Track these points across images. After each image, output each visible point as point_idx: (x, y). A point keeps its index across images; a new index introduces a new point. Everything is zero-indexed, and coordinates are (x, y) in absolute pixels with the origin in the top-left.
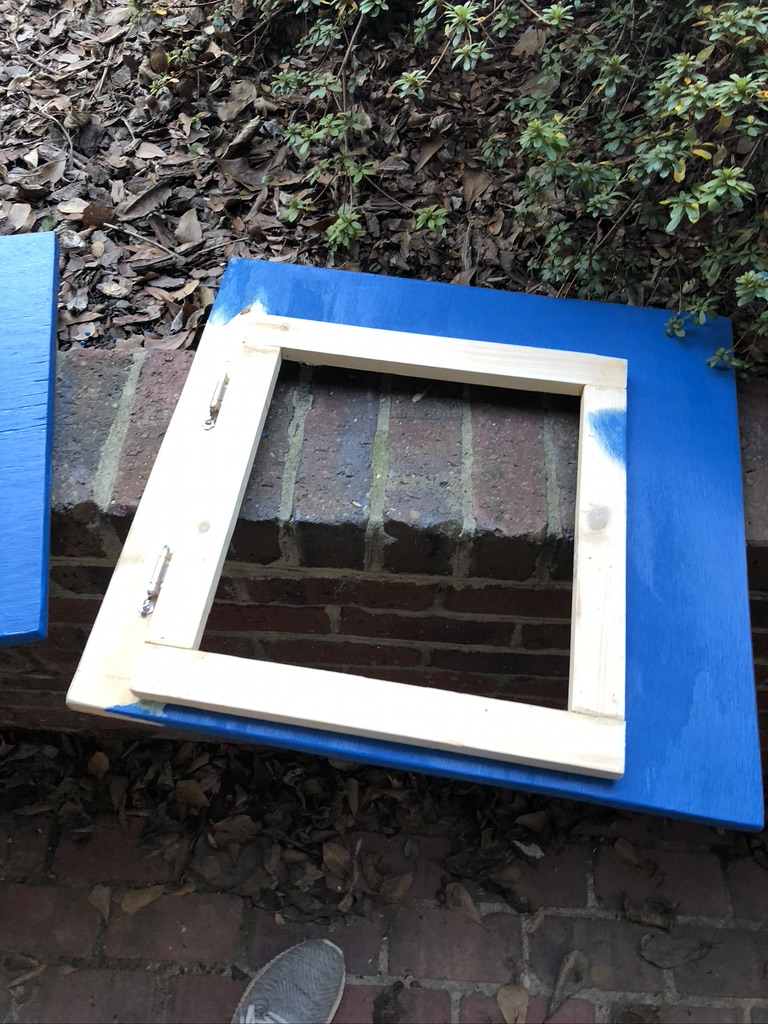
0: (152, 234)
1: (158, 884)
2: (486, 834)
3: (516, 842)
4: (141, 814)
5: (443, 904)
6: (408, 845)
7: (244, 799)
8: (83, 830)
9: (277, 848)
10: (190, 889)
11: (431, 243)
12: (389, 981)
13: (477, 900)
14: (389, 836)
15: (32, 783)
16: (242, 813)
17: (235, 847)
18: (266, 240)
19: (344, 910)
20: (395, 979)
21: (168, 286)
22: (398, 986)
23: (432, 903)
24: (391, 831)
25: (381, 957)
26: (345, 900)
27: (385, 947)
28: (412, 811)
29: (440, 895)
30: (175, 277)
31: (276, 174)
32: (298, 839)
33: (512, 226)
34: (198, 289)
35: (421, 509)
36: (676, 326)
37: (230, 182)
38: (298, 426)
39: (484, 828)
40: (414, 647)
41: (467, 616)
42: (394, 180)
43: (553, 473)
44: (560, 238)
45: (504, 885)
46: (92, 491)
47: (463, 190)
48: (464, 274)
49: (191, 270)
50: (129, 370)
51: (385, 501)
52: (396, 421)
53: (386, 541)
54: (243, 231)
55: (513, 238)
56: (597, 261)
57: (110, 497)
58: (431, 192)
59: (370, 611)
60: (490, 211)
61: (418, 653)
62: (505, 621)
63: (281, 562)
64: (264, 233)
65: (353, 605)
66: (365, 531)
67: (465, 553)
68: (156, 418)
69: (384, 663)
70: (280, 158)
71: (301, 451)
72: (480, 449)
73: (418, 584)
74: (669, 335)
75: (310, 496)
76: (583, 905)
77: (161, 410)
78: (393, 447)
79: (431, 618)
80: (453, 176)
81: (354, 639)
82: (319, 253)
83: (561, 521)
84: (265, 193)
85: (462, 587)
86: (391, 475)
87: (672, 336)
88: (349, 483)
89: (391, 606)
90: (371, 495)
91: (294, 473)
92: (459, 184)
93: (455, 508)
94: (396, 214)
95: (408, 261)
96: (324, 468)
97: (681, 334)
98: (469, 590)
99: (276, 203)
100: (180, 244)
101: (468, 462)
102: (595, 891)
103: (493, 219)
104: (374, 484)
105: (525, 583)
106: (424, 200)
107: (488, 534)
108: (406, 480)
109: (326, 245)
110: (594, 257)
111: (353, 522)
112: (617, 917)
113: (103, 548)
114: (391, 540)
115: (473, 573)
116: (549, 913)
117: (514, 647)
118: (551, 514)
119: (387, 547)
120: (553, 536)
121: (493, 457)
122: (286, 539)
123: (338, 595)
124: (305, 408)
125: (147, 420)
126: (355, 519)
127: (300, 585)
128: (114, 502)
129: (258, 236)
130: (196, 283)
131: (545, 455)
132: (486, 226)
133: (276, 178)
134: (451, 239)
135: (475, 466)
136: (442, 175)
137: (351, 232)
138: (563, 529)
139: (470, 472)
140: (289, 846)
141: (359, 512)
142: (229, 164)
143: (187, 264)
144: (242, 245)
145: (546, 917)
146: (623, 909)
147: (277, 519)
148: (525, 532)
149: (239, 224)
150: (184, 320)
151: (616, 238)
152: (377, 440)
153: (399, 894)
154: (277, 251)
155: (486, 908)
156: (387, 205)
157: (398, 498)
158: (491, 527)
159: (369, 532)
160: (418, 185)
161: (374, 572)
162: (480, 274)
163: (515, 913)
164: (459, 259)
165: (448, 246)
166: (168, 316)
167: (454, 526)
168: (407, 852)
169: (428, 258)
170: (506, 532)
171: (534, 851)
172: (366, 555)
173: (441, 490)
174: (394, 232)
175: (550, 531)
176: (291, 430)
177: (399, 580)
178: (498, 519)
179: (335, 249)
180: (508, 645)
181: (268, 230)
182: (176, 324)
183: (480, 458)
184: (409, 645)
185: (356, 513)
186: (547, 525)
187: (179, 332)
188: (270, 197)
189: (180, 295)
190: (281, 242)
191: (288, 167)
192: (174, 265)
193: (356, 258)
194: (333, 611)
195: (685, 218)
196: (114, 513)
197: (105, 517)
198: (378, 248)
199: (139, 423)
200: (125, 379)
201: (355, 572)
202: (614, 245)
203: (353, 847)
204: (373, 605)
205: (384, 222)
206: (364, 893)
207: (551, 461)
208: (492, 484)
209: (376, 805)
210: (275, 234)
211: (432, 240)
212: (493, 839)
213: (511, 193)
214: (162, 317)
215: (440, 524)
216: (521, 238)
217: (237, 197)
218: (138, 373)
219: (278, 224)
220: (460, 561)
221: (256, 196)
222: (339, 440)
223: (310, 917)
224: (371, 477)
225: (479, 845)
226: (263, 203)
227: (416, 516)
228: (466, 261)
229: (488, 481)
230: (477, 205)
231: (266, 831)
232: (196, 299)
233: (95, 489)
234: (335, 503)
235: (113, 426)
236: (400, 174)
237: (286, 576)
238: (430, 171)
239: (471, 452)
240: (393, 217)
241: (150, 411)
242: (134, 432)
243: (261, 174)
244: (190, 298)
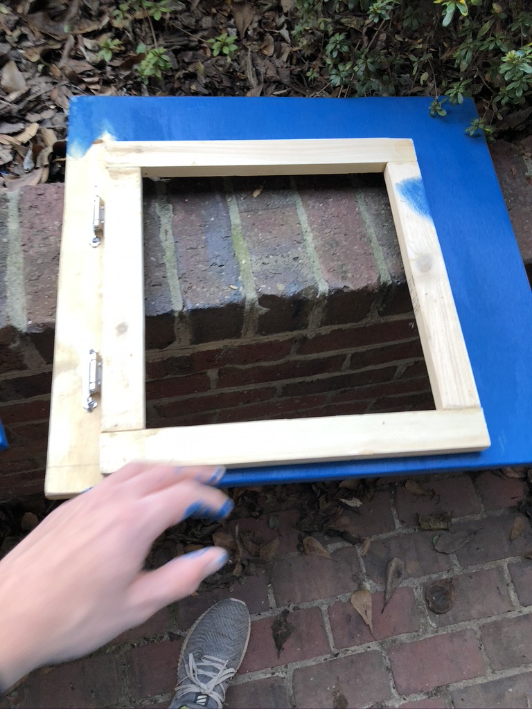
2: (322, 499)
3: (341, 500)
5: (303, 552)
6: (271, 521)
11: (221, 69)
12: (279, 611)
13: (324, 544)
14: (256, 517)
18: (84, 82)
19: (237, 575)
20: (282, 609)
21: (11, 131)
22: (286, 613)
23: (296, 554)
24: (257, 514)
25: (269, 598)
26: (237, 568)
27: (270, 591)
28: (268, 496)
29: (301, 547)
30: (13, 123)
31: (75, 24)
32: (194, 536)
33: (281, 47)
34: (39, 131)
35: (284, 282)
36: (438, 108)
37: (38, 34)
38: (166, 231)
39: (320, 496)
40: (272, 386)
41: (314, 356)
42: (176, 19)
43: (374, 235)
44: (338, 46)
45: (341, 530)
46: (8, 317)
47: (235, 22)
48: (253, 91)
49: (25, 115)
50: (7, 207)
51: (255, 281)
52: (245, 214)
53: (260, 312)
54: (61, 77)
55: (285, 57)
56: (372, 63)
57: (25, 318)
58: (210, 25)
59: (241, 367)
60: (261, 37)
61: (274, 389)
62: (340, 354)
63: (175, 344)
64: (79, 76)
65: (228, 366)
66: (244, 307)
67: (320, 309)
68: (45, 245)
69: (248, 402)
70: (74, 10)
71: (175, 252)
72: (315, 226)
73: (281, 340)
74: (434, 117)
75: (194, 287)
76: (392, 528)
77: (47, 238)
78: (249, 236)
79: (287, 363)
80: (222, 11)
81: (227, 390)
82: (135, 86)
83: (389, 270)
84: (72, 40)
85: (314, 336)
86: (254, 258)
87: (436, 116)
88: (222, 271)
89: (259, 360)
90: (242, 278)
91: (176, 271)
92: (230, 17)
93: (309, 277)
94: (186, 48)
95: (206, 86)
96: (199, 262)
97: (443, 113)
98: (319, 337)
99: (83, 49)
100: (8, 94)
101: (309, 238)
102: (398, 518)
103: (265, 43)
104: (242, 268)
105: (360, 323)
106: (205, 33)
107: (339, 291)
108: (266, 261)
109: (139, 80)
110: (369, 60)
111: (235, 302)
112: (415, 530)
113: (25, 362)
114: (265, 310)
115: (324, 323)
116: (373, 539)
117: (345, 371)
118: (380, 267)
119: (261, 316)
120: (385, 284)
121: (327, 231)
122: (180, 326)
123: (218, 360)
124: (167, 216)
125: (37, 248)
126: (236, 299)
127: (190, 359)
128: (30, 322)
129: (75, 79)
130: (35, 127)
131: (364, 222)
132: (260, 50)
133: (76, 26)
134: (235, 64)
135: (315, 240)
136: (214, 10)
137: (162, 64)
138: (392, 277)
139: (313, 245)
140: (188, 543)
141: (237, 293)
142: (33, 19)
143: (20, 111)
144: (64, 88)
145: (371, 542)
146: (419, 524)
147: (173, 311)
148: (366, 284)
149: (55, 70)
150: (34, 159)
151: (379, 43)
152: (234, 232)
153: (272, 554)
154: (96, 90)
155: (332, 547)
156: (177, 42)
157: (265, 276)
158: (341, 286)
159: (247, 307)
160: (197, 21)
161: (249, 338)
162: (266, 89)
163: (351, 545)
164: (246, 80)
165: (235, 71)
166: (18, 158)
167: (312, 291)
168: (271, 524)
169: (222, 81)
170: (352, 287)
171: (355, 503)
172: (244, 326)
173: (296, 264)
174: (189, 64)
175: (382, 280)
176: (162, 236)
177: (267, 340)
178: (344, 278)
179: (147, 82)
180: (339, 371)
181: (82, 74)
182: (27, 163)
183: (317, 233)
184: (268, 386)
185: (235, 295)
186: (380, 277)
187: (32, 170)
188: (76, 43)
189: (25, 137)
190: (98, 83)
191: (83, 16)
192: (10, 112)
193: (164, 89)
194: (212, 374)
196: (34, 331)
197: (25, 337)
198: (179, 78)
199: (31, 252)
200: (6, 216)
201: (233, 341)
202: (378, 48)
203: (233, 531)
204: (245, 362)
205: (179, 55)
206: (248, 560)
207: (369, 227)
208: (332, 252)
209: (243, 499)
210: (89, 76)
211: (221, 66)
212: (327, 501)
213: (274, 20)
214: (14, 160)
215: (302, 290)
216: (290, 57)
217: (47, 47)
218: (16, 210)
219: (89, 67)
220: (315, 316)
221: (64, 45)
222: (204, 238)
223: (214, 586)
224: (238, 264)
225: (319, 508)
226: (71, 50)
227: (281, 288)
228: (253, 81)
229: (329, 249)
230: (249, 33)
231: (168, 537)
232: (39, 139)
233: (10, 314)
234: (216, 290)
235: (9, 258)
236: (180, 13)
237: (178, 354)
238: (204, 8)
239: (309, 229)
240: (184, 50)
241: (37, 240)
242: (29, 260)
243: (61, 25)
244: (34, 139)
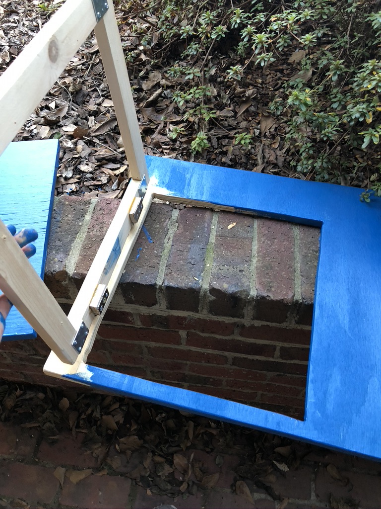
0: (106, 142)
1: (89, 468)
2: (258, 456)
3: (274, 461)
4: (83, 431)
5: (234, 491)
6: (218, 458)
7: (136, 427)
8: (55, 437)
9: (150, 454)
10: (105, 472)
11: (243, 152)
13: (252, 492)
14: (208, 452)
15: (31, 411)
16: (134, 435)
17: (129, 452)
18: (161, 147)
19: (183, 491)
21: (112, 167)
23: (229, 490)
24: (210, 450)
26: (184, 485)
28: (221, 440)
29: (233, 486)
30: (116, 164)
31: (168, 116)
32: (161, 450)
33: (284, 145)
34: (126, 170)
35: (229, 283)
36: (365, 197)
37: (146, 119)
38: (169, 238)
39: (258, 453)
40: (224, 354)
41: (252, 340)
42: (226, 120)
43: (299, 268)
44: (307, 150)
45: (268, 485)
46: (66, 266)
47: (260, 126)
48: (258, 167)
49: (124, 160)
50: (89, 207)
51: (211, 278)
52: (219, 238)
53: (210, 299)
54: (151, 143)
55: (284, 151)
56: (326, 162)
57: (74, 269)
58: (245, 127)
59: (202, 334)
60: (273, 137)
61: (226, 358)
62: (271, 344)
63: (157, 307)
64: (161, 144)
65: (193, 331)
66: (200, 293)
67: (251, 307)
68: (100, 231)
69: (209, 362)
70: (171, 108)
71: (170, 251)
72: (261, 254)
73: (227, 322)
74: (362, 201)
75: (173, 273)
76: (308, 497)
77: (102, 227)
78: (217, 251)
79: (233, 340)
80: (256, 119)
81: (193, 349)
82: (187, 155)
83: (302, 293)
84: (162, 125)
85: (249, 325)
86: (214, 265)
87: (364, 201)
88: (193, 268)
89: (213, 332)
90: (204, 275)
91: (166, 262)
92: (259, 123)
93: (247, 283)
94: (226, 137)
95: (231, 160)
96: (181, 260)
97: (368, 200)
98: (252, 327)
99: (167, 130)
100: (119, 148)
101: (255, 260)
102: (315, 492)
103: (275, 141)
104: (206, 269)
105: (282, 324)
106: (240, 130)
107: (263, 298)
108: (222, 268)
109: (191, 151)
110: (324, 160)
111: (194, 287)
112: (326, 506)
113: (70, 294)
114: (213, 298)
115: (255, 318)
116: (290, 501)
117: (276, 358)
118: (297, 290)
119: (211, 302)
120: (297, 301)
121: (268, 258)
122: (160, 295)
123: (185, 325)
124: (173, 229)
125: (95, 232)
126: (195, 286)
127: (167, 319)
128: (75, 271)
129: (158, 145)
130: (125, 167)
131: (295, 259)
132: (271, 144)
133: (168, 118)
134: (253, 150)
135: (258, 263)
136: (250, 119)
137: (203, 145)
138: (302, 297)
139: (255, 265)
140: (156, 453)
141: (197, 283)
142: (146, 110)
143: (122, 158)
144: (149, 149)
145: (289, 503)
146: (330, 503)
147: (155, 284)
148: (282, 298)
149: (149, 139)
150: (119, 185)
151: (336, 151)
152: (209, 247)
153: (211, 484)
154: (166, 153)
155: (257, 496)
156: (222, 133)
157: (217, 277)
158: (265, 294)
159: (202, 293)
160: (238, 123)
161: (204, 314)
162: (266, 167)
163: (272, 500)
164: (257, 160)
165: (251, 154)
166: (111, 182)
167: (246, 293)
168: (217, 461)
169: (241, 159)
170: (272, 297)
171: (283, 467)
172: (200, 306)
173: (240, 274)
174: (224, 146)
175: (296, 298)
176: (166, 240)
177: (216, 319)
178: (269, 290)
179: (195, 153)
180: (273, 357)
181: (163, 143)
182: (114, 187)
183: (261, 259)
184: (221, 354)
185: (196, 283)
186: (294, 295)
187: (115, 190)
188: (164, 127)
189: (117, 172)
190: (169, 149)
191: (175, 113)
192: (116, 158)
193: (205, 158)
194: (183, 334)
195: (371, 141)
196: (76, 277)
197: (71, 279)
198: (216, 153)
199: (91, 233)
200: (86, 211)
201: (194, 314)
202: (335, 155)
203: (189, 457)
204: (203, 331)
205: (220, 141)
206: (193, 482)
207: (297, 262)
208: (266, 272)
209: (202, 436)
210: (166, 145)
211: (243, 150)
212: (262, 459)
213: (284, 128)
214: (108, 182)
215: (238, 291)
216: (288, 151)
217: (149, 126)
218: (93, 209)
219: (168, 140)
220: (249, 311)
221: (158, 126)
222: (189, 246)
223: (164, 493)
224: (204, 266)
225: (255, 461)
226: (161, 130)
227: (226, 286)
228: (260, 161)
229: (265, 271)
230: (267, 133)
231: (145, 445)
232: (125, 174)
233: (67, 265)
234: (185, 278)
235: (79, 234)
236: (229, 118)
237: (159, 313)
238: (244, 117)
239: (256, 255)
240: (224, 138)
241: (97, 228)
242: (88, 238)
243: (161, 116)
244: (122, 174)
